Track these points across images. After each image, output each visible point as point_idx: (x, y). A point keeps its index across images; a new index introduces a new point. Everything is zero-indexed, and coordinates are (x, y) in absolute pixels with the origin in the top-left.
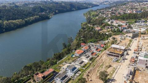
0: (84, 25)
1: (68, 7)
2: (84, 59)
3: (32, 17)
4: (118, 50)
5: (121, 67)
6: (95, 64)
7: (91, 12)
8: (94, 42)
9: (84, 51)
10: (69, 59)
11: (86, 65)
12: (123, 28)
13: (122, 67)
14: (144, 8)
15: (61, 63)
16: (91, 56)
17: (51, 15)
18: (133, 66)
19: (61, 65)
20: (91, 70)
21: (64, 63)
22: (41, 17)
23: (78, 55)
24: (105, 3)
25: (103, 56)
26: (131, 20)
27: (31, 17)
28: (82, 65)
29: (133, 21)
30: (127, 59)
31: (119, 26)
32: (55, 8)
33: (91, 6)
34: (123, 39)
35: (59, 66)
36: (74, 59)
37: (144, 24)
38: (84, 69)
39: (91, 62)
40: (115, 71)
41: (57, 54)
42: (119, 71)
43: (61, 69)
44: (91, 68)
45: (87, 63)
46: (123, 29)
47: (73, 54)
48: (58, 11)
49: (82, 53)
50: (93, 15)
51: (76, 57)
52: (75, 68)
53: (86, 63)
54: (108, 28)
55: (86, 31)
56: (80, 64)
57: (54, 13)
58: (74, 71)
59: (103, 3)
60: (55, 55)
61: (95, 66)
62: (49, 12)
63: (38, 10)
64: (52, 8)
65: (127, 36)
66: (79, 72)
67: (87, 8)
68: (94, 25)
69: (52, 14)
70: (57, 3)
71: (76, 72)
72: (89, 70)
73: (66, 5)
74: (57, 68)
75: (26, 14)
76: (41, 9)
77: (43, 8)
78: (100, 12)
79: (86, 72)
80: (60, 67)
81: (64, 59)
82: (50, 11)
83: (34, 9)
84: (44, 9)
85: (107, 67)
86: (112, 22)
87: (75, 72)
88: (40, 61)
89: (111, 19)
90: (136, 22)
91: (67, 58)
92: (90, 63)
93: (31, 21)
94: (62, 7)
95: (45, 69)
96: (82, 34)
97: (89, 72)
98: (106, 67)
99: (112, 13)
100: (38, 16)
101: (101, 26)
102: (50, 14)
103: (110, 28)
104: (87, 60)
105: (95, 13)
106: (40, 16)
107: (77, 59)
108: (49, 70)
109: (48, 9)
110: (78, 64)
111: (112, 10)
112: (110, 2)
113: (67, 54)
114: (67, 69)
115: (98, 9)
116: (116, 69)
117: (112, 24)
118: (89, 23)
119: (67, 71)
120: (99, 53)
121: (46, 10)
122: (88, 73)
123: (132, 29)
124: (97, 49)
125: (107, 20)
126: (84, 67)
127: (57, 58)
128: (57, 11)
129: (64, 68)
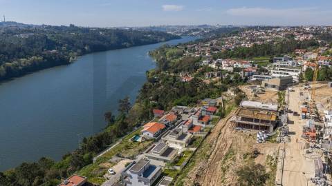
0: (153, 74)
1: (114, 39)
2: (171, 142)
3: (25, 59)
4: (261, 112)
5: (288, 154)
6: (208, 153)
7: (166, 50)
8: (188, 104)
9: (167, 126)
10: (127, 147)
11: (180, 157)
12: (246, 74)
13: (291, 153)
14: (277, 38)
15: (105, 159)
16: (189, 135)
17: (72, 56)
18: (318, 147)
19: (106, 165)
20: (202, 169)
21: (114, 159)
22: (46, 58)
23: (151, 135)
24: (193, 33)
25: (223, 131)
26: (261, 58)
27: (23, 60)
28: (170, 158)
29: (266, 59)
30: (293, 133)
31: (237, 70)
32: (82, 41)
33: (163, 39)
34: (260, 91)
35: (102, 168)
36: (141, 146)
37: (293, 64)
38: (178, 168)
39: (194, 149)
40: (275, 166)
41: (91, 138)
42: (289, 165)
43: (106, 176)
44: (199, 164)
45: (183, 153)
46: (249, 76)
47: (138, 135)
48: (91, 48)
49: (162, 130)
50: (171, 55)
51: (148, 141)
52: (152, 168)
53: (179, 153)
54: (213, 76)
55: (159, 85)
56: (163, 155)
57: (79, 51)
58: (150, 177)
59: (190, 32)
60: (85, 141)
61: (209, 156)
62: (69, 49)
63: (41, 43)
64: (75, 42)
65: (266, 85)
66: (166, 178)
67: (155, 42)
68: (176, 72)
69: (75, 53)
70: (86, 30)
71: (155, 179)
72: (195, 170)
73: (109, 35)
74: (93, 173)
75: (9, 53)
76: (48, 41)
77: (54, 40)
78: (186, 49)
79: (189, 174)
80: (104, 170)
81: (114, 150)
82: (71, 46)
83: (31, 43)
84: (54, 42)
85: (249, 156)
86: (219, 64)
87: (152, 179)
88: (43, 159)
89: (215, 59)
90: (272, 61)
91: (123, 146)
92: (190, 152)
93: (20, 68)
94: (98, 39)
95: (56, 180)
96: (151, 92)
97: (197, 176)
98: (245, 158)
99: (214, 49)
100: (40, 58)
101: (195, 74)
102: (71, 53)
103: (216, 75)
104: (181, 144)
105: (176, 51)
106: (44, 58)
107: (150, 145)
108: (71, 180)
109: (65, 43)
110: (158, 156)
111: (211, 45)
112: (203, 32)
113: (120, 136)
114: (128, 172)
115: (180, 44)
116: (277, 159)
117: (220, 68)
118: (165, 70)
119: (127, 180)
120: (208, 126)
121: (62, 45)
122: (194, 177)
123: (268, 74)
124: (201, 118)
125: (205, 62)
126: (175, 163)
127: (91, 149)
128: (86, 48)
129: (115, 173)
